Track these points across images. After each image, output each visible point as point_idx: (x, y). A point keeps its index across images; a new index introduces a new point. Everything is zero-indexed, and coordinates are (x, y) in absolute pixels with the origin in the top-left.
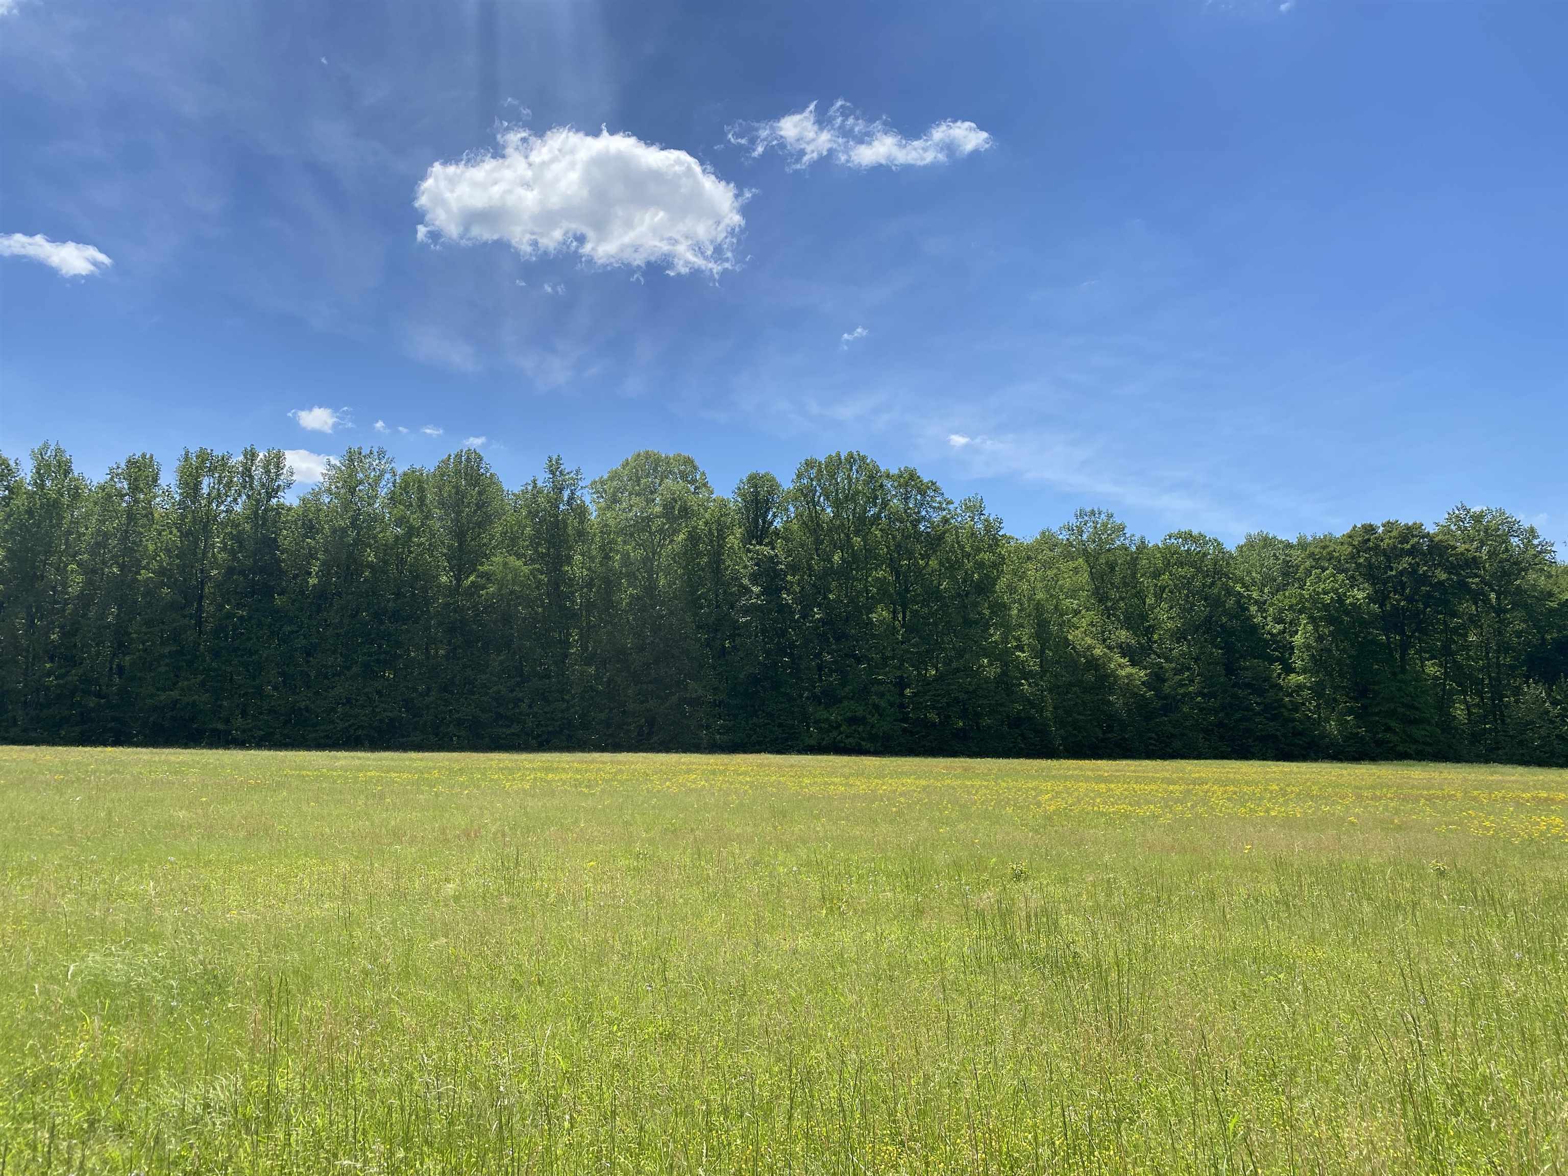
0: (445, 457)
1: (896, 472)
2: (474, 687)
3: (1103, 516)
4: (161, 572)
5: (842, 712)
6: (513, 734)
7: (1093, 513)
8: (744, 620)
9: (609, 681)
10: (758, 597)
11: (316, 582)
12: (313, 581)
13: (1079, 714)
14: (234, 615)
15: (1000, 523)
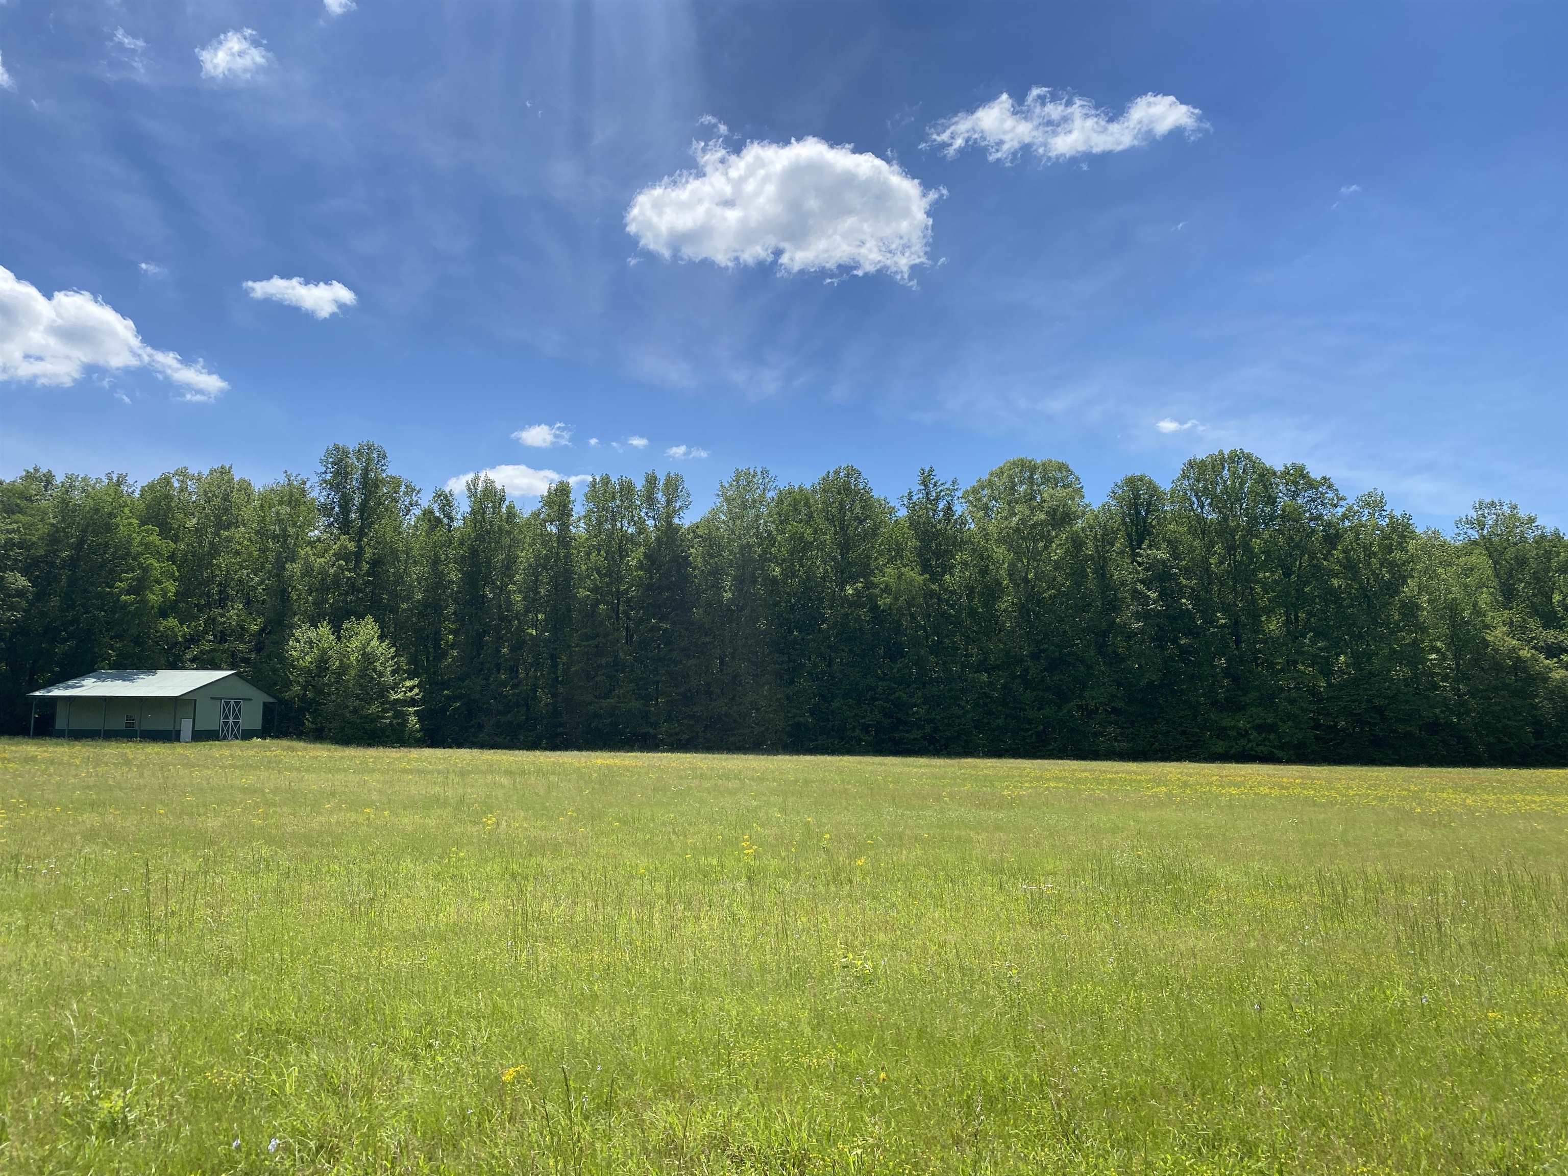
0: (824, 474)
1: (1283, 469)
2: (876, 693)
3: (1505, 508)
4: (595, 590)
5: (1251, 720)
6: (915, 739)
7: (1493, 504)
8: (1136, 625)
9: (1004, 687)
10: (1155, 602)
11: (730, 595)
12: (727, 595)
13: (1509, 719)
14: (659, 629)
15: (1409, 519)
